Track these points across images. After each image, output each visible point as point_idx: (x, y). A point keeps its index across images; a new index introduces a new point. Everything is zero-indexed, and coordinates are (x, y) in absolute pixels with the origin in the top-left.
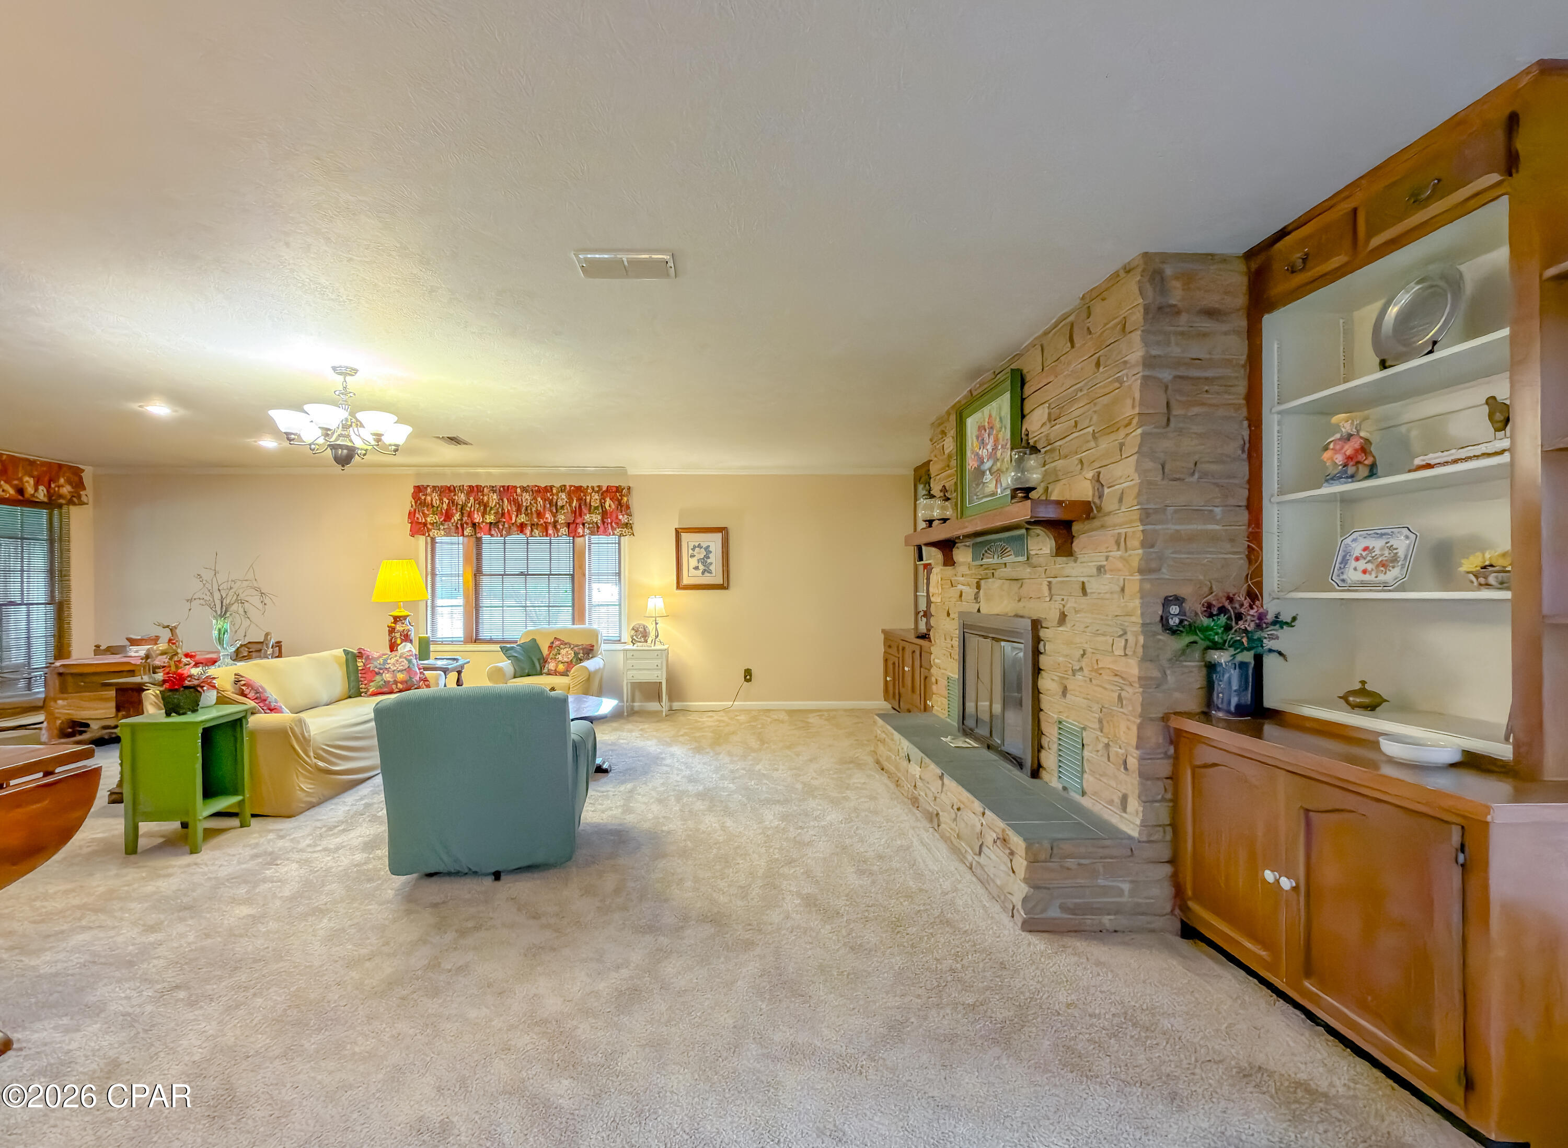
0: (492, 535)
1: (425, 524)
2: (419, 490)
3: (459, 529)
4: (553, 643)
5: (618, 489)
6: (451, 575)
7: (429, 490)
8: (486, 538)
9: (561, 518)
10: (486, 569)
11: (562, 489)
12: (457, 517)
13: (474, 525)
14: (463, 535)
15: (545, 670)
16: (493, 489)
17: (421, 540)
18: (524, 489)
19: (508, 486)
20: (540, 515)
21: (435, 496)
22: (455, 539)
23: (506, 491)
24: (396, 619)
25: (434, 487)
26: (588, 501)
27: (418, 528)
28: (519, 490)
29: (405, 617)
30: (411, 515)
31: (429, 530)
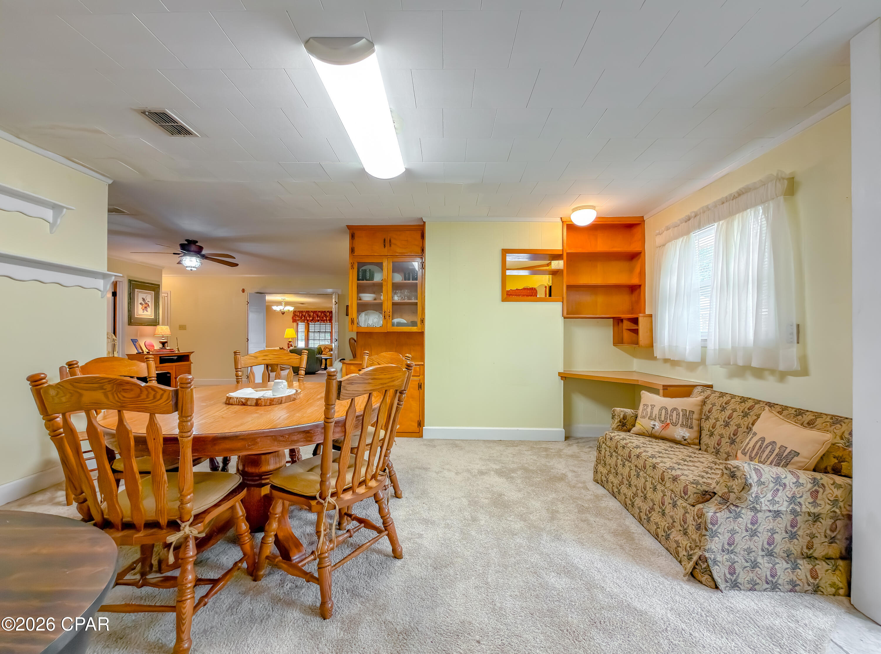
2: (294, 312)
3: (304, 321)
4: (324, 348)
6: (302, 332)
8: (310, 323)
10: (310, 331)
12: (303, 318)
13: (307, 320)
15: (322, 354)
16: (312, 312)
17: (295, 323)
18: (319, 312)
20: (322, 318)
21: (298, 313)
22: (303, 323)
23: (314, 312)
24: (290, 342)
25: (298, 311)
27: (294, 321)
30: (293, 318)
31: (297, 321)
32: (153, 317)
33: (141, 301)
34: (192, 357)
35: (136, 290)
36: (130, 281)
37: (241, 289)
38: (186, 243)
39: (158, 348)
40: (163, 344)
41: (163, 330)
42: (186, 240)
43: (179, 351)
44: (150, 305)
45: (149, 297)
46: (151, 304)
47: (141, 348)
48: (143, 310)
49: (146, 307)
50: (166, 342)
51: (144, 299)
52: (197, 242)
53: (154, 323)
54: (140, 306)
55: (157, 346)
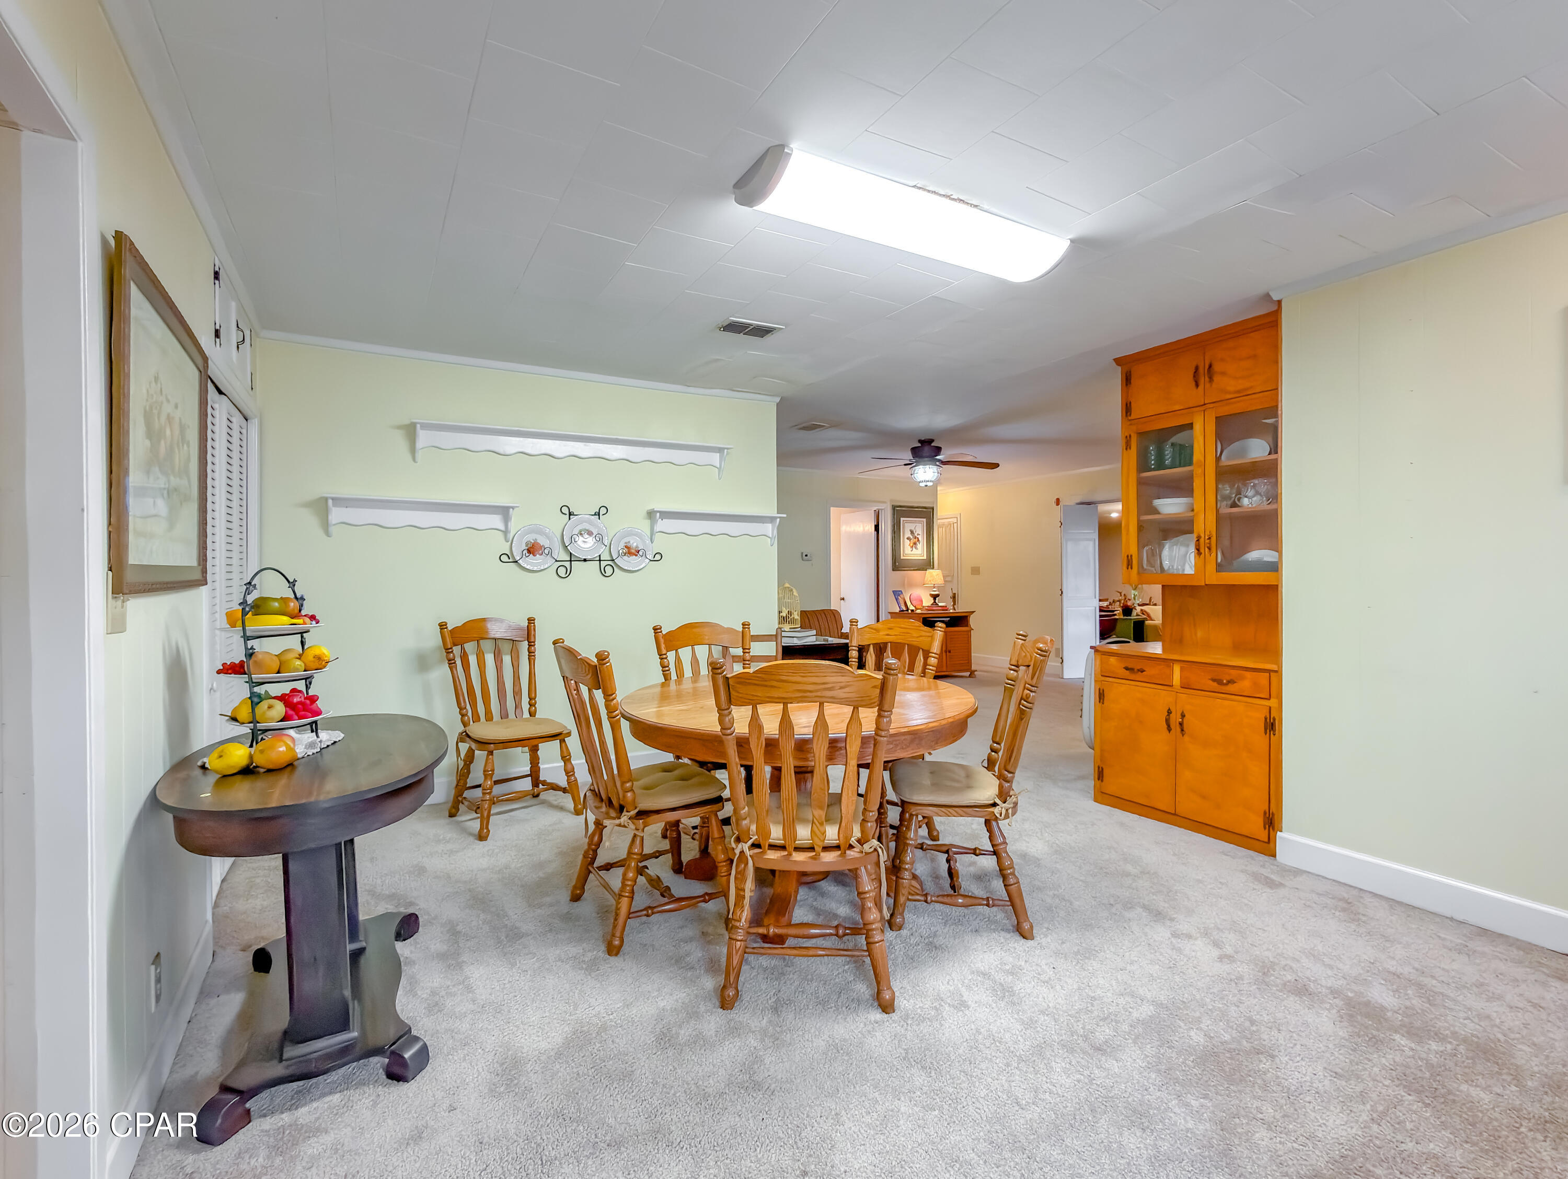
32: (925, 557)
33: (908, 534)
34: (972, 620)
35: (902, 519)
36: (894, 507)
37: (1054, 500)
38: (920, 445)
39: (929, 604)
40: (935, 597)
41: (934, 576)
42: (920, 441)
43: (954, 609)
44: (920, 539)
45: (917, 526)
46: (922, 538)
47: (905, 603)
48: (912, 547)
49: (915, 544)
50: (938, 596)
51: (912, 532)
52: (932, 441)
53: (928, 564)
54: (907, 542)
55: (927, 602)
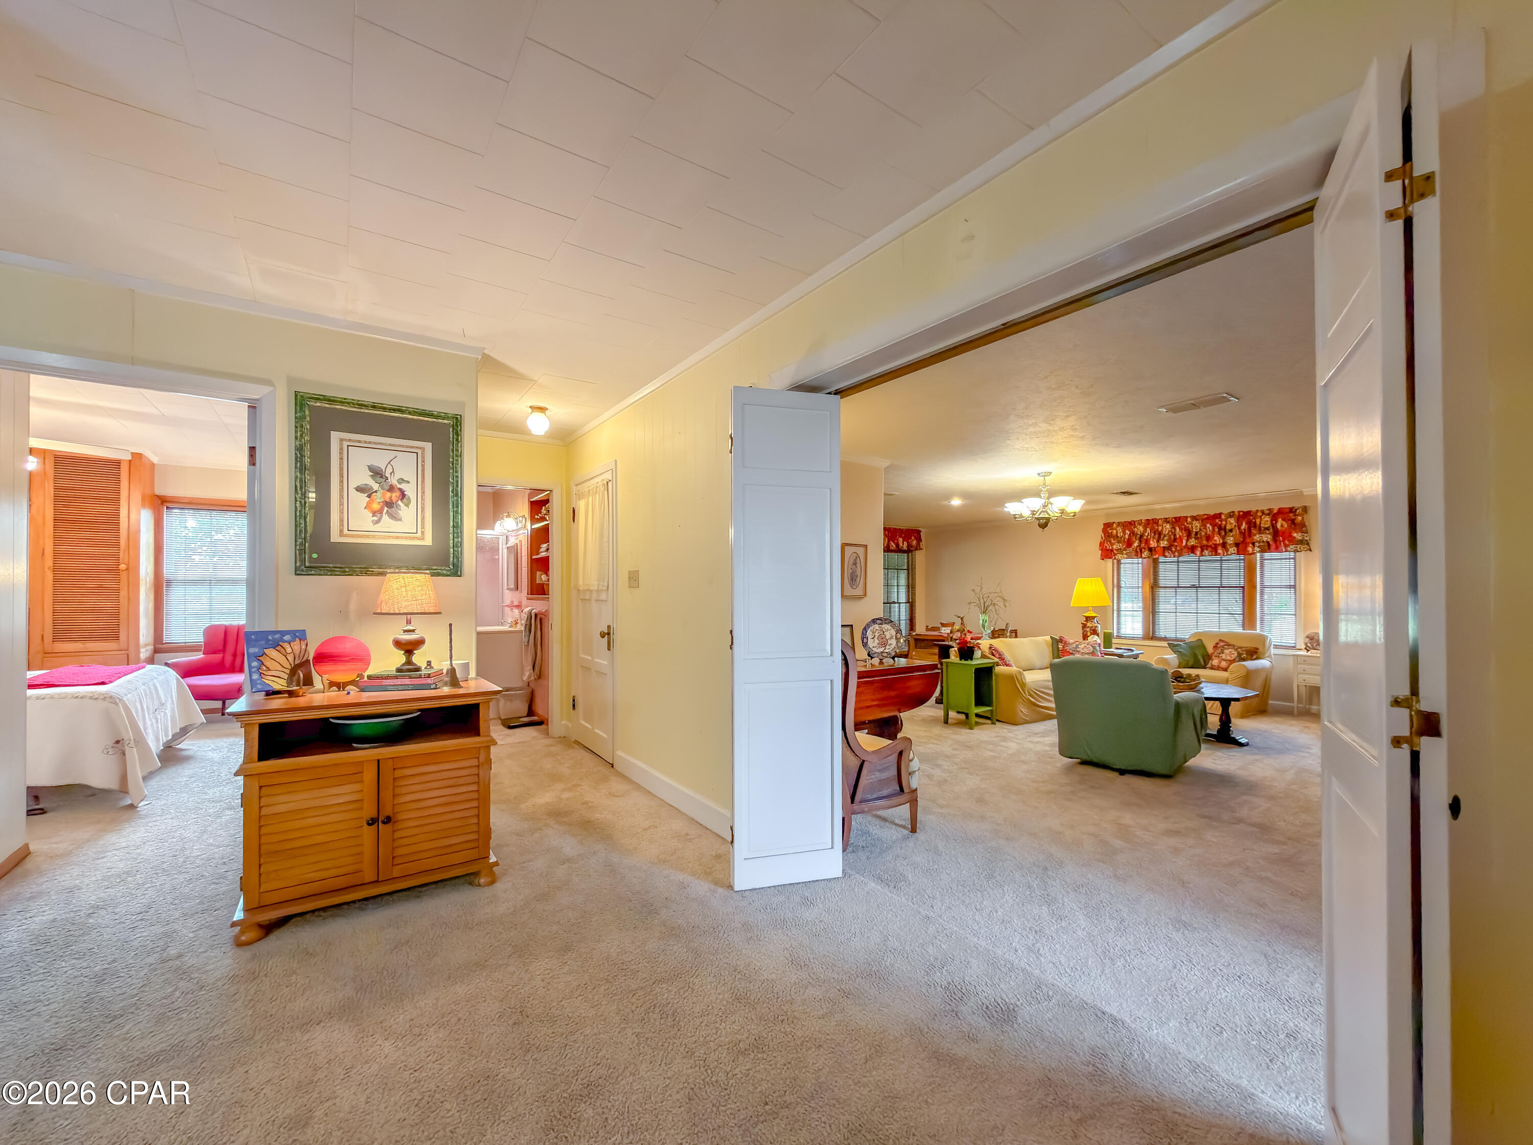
0: (1166, 557)
1: (1112, 551)
2: (1107, 526)
3: (1138, 553)
4: (1217, 644)
5: (1292, 510)
6: (1133, 588)
7: (1115, 525)
8: (1162, 559)
9: (1230, 540)
10: (1162, 583)
11: (1231, 515)
12: (1136, 544)
13: (1150, 550)
14: (1141, 557)
15: (1209, 665)
16: (1166, 520)
17: (1109, 562)
18: (1194, 518)
19: (1180, 517)
20: (1208, 538)
21: (1120, 530)
22: (1135, 561)
23: (1177, 521)
24: (1088, 619)
25: (1119, 524)
26: (1258, 523)
27: (1107, 553)
28: (1189, 519)
29: (1094, 618)
30: (1101, 544)
31: (1115, 555)
32: (428, 541)
35: (335, 436)
36: (301, 401)
40: (409, 648)
43: (452, 687)
46: (417, 490)
54: (359, 500)
55: (389, 659)
